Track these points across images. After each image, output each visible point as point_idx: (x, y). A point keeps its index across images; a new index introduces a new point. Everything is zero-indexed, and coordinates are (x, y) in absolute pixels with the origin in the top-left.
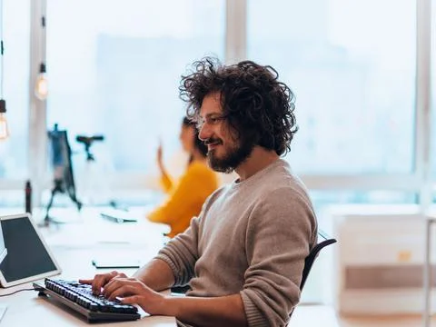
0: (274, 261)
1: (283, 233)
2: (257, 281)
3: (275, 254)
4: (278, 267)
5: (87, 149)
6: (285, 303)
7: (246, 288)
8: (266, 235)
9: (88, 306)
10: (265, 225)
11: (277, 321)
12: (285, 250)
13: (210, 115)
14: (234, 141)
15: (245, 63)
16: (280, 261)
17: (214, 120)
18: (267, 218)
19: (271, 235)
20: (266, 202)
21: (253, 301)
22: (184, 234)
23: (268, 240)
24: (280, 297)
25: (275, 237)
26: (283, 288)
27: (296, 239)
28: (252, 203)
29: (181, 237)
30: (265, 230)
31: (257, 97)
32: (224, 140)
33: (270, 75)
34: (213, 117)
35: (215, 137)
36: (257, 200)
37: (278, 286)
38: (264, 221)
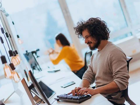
0: (120, 69)
1: (120, 61)
2: (117, 76)
3: (119, 67)
4: (121, 70)
5: (36, 55)
6: (127, 79)
7: (114, 79)
8: (115, 63)
9: (77, 99)
10: (114, 61)
11: (126, 84)
12: (122, 65)
13: (86, 36)
14: (95, 41)
15: (90, 19)
16: (122, 69)
17: (88, 37)
18: (114, 58)
19: (116, 62)
20: (112, 54)
21: (118, 82)
22: (88, 70)
23: (116, 64)
24: (125, 78)
25: (118, 63)
26: (125, 75)
27: (123, 61)
28: (107, 56)
29: (87, 71)
30: (114, 62)
31: (98, 27)
32: (92, 42)
33: (99, 20)
34: (87, 36)
35: (89, 42)
36: (109, 55)
37: (123, 75)
38: (113, 60)
